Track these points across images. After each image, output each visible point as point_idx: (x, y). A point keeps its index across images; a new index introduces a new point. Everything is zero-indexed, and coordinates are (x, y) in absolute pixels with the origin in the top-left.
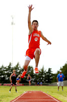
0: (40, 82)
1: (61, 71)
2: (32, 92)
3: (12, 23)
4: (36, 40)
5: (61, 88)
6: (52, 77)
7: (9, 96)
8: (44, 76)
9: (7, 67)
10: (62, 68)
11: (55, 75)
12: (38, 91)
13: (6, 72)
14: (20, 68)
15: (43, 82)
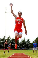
0: (22, 48)
1: (35, 41)
2: (18, 54)
3: (6, 12)
4: (19, 23)
5: (35, 51)
6: (30, 45)
7: (4, 56)
8: (25, 44)
9: (3, 39)
10: (36, 39)
11: (32, 44)
12: (21, 53)
13: (2, 42)
14: (10, 40)
15: (24, 48)
